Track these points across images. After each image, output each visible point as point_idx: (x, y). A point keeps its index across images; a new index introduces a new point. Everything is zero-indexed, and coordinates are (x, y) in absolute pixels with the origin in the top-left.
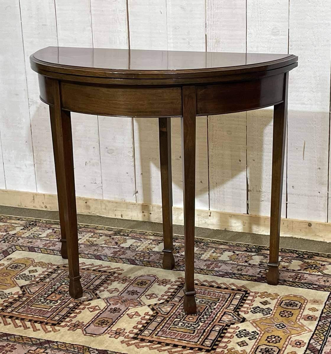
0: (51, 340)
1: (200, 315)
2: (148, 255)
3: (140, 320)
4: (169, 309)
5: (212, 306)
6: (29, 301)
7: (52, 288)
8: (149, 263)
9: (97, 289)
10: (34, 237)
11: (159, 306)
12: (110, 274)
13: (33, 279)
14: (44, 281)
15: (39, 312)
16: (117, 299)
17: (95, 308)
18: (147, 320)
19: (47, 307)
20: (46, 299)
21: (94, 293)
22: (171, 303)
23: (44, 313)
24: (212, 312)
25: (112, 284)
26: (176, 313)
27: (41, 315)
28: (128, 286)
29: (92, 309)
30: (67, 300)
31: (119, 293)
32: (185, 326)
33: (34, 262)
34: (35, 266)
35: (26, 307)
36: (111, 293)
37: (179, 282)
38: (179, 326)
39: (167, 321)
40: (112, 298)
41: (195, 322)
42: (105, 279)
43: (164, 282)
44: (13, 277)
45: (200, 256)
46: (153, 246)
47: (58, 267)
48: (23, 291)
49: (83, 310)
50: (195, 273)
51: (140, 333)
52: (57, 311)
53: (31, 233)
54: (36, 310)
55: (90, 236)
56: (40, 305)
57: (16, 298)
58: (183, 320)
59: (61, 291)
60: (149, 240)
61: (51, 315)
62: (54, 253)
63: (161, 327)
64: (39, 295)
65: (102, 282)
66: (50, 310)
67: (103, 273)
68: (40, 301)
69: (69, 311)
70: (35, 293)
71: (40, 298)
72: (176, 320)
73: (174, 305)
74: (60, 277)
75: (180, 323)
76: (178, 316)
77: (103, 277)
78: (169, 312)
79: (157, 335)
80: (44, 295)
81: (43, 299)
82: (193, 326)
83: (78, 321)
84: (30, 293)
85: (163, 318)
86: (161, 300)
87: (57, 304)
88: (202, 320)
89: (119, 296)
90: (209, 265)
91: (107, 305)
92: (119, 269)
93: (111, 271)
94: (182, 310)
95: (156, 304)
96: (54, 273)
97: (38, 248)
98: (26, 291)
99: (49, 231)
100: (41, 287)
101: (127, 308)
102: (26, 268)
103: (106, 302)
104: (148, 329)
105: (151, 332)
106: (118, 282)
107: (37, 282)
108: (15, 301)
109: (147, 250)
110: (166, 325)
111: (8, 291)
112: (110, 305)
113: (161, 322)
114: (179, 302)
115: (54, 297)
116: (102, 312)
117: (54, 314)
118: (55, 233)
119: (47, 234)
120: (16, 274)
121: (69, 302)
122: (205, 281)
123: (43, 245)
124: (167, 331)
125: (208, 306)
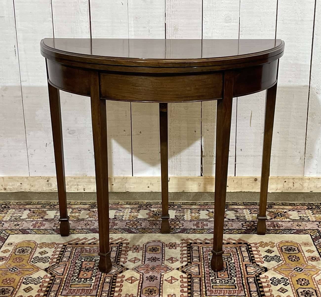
1: (228, 271)
2: (138, 223)
3: (181, 284)
4: (197, 269)
5: (230, 261)
6: (64, 282)
7: (76, 267)
8: (144, 229)
9: (119, 261)
10: (17, 220)
11: (186, 268)
12: (118, 245)
13: (50, 261)
14: (62, 261)
15: (83, 292)
16: (145, 268)
17: (132, 279)
18: (187, 282)
19: (87, 286)
20: (79, 278)
21: (119, 265)
22: (195, 264)
23: (88, 291)
24: (234, 266)
25: (128, 254)
26: (206, 272)
27: (88, 294)
28: (144, 254)
29: (130, 280)
30: (100, 276)
31: (142, 261)
32: (223, 283)
33: (37, 244)
34: (41, 247)
35: (67, 288)
36: (135, 263)
37: (184, 243)
38: (218, 284)
39: (205, 281)
40: (140, 267)
41: (229, 278)
42: (118, 250)
43: (173, 246)
44: (29, 261)
45: (183, 217)
46: (136, 214)
47: (64, 246)
48: (51, 274)
49: (122, 282)
50: (192, 233)
51: (191, 295)
52: (100, 288)
53: (11, 216)
54: (79, 290)
55: (71, 212)
56: (78, 284)
57: (49, 281)
58: (218, 277)
59: (87, 268)
60: (127, 209)
61: (97, 292)
62: (49, 232)
63: (204, 287)
64: (69, 275)
65: (117, 254)
66: (92, 288)
67: (111, 245)
68: (75, 281)
69: (111, 286)
70: (64, 274)
71: (72, 278)
72: (211, 278)
73: (198, 265)
74: (74, 255)
75: (218, 281)
76: (210, 275)
77: (114, 249)
78: (199, 272)
79: (207, 295)
80: (73, 274)
81: (76, 278)
82: (230, 282)
83: (127, 294)
84: (58, 274)
85: (199, 279)
86: (184, 263)
87: (93, 281)
88: (232, 274)
89: (145, 265)
90: (197, 225)
91: (141, 275)
92: (123, 240)
93: (117, 242)
94: (209, 268)
95: (182, 267)
96: (66, 252)
97: (29, 229)
98: (52, 273)
99: (27, 212)
100: (65, 267)
101: (161, 275)
102: (34, 251)
103: (137, 272)
104: (195, 291)
105: (199, 293)
106: (132, 251)
107: (56, 263)
108: (51, 285)
109: (133, 218)
110: (207, 285)
111: (35, 276)
112: (143, 274)
113: (200, 283)
114: (200, 262)
115: (85, 275)
116: (141, 282)
117: (99, 291)
118: (34, 213)
119: (28, 215)
120: (29, 258)
121: (103, 277)
122: (206, 239)
123: (32, 226)
124: (212, 290)
125: (227, 261)
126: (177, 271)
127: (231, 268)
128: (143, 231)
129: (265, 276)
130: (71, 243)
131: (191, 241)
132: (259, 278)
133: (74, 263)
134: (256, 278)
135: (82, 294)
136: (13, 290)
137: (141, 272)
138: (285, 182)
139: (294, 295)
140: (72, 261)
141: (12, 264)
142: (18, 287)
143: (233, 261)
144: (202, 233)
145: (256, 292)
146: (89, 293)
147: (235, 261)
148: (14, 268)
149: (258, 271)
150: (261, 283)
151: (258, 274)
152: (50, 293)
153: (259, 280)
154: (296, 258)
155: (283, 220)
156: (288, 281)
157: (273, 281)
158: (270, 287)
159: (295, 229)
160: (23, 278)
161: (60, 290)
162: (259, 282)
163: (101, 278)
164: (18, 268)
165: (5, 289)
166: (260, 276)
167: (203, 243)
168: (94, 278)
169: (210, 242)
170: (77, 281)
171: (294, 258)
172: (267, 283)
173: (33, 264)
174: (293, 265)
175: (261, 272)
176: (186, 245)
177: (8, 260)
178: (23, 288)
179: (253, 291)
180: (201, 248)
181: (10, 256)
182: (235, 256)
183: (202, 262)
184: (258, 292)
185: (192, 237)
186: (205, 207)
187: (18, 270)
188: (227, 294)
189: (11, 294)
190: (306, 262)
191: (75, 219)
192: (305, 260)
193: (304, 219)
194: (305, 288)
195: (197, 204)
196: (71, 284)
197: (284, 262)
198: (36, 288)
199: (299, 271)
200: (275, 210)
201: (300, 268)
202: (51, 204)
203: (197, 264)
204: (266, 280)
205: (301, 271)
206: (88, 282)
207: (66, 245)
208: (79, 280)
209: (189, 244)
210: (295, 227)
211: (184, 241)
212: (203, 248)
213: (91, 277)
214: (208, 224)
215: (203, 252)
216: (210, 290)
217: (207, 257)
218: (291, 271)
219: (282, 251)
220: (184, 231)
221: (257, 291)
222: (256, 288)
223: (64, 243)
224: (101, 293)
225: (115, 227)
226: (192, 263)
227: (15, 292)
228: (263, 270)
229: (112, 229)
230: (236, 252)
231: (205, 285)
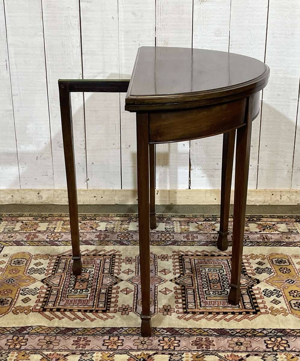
0: (116, 327)
1: (220, 282)
2: (129, 235)
3: (175, 295)
4: (190, 281)
5: (222, 273)
6: (60, 293)
7: (71, 278)
8: (136, 242)
9: (113, 272)
10: (10, 232)
11: (179, 279)
12: (111, 257)
13: (46, 272)
14: (57, 272)
15: (80, 303)
16: (139, 279)
17: (127, 290)
18: (181, 294)
19: (83, 296)
20: (75, 288)
21: (114, 277)
22: (188, 276)
23: (85, 302)
24: (227, 278)
25: (121, 266)
26: (199, 284)
27: (84, 305)
28: (137, 265)
29: (125, 291)
30: (95, 287)
31: (136, 273)
32: (217, 294)
33: (31, 256)
34: (36, 259)
35: (64, 299)
36: (128, 274)
37: (176, 255)
38: (212, 295)
39: (198, 292)
40: (134, 278)
41: (222, 289)
42: (111, 262)
43: (164, 258)
44: (25, 273)
45: (173, 230)
46: (126, 226)
47: (58, 257)
48: (47, 285)
49: (118, 294)
50: (182, 245)
51: (186, 306)
52: (96, 298)
53: (4, 228)
54: (75, 300)
55: (62, 224)
56: (74, 295)
57: (46, 292)
58: (211, 289)
59: (82, 279)
60: (117, 221)
61: (94, 303)
62: (42, 244)
63: (198, 298)
64: (65, 286)
65: (111, 265)
66: (88, 299)
67: (105, 257)
68: (72, 292)
69: (107, 297)
70: (60, 285)
71: (68, 289)
72: (204, 290)
73: (190, 277)
74: (69, 266)
75: (211, 293)
76: (203, 286)
77: (108, 260)
78: (193, 284)
79: (202, 306)
80: (69, 285)
81: (72, 289)
82: (224, 293)
83: (123, 305)
84: (54, 285)
85: (192, 290)
86: (177, 274)
87: (89, 292)
88: (225, 286)
89: (138, 276)
90: (187, 237)
91: (135, 286)
92: (115, 252)
93: (110, 254)
94: (201, 280)
95: (175, 278)
96: (60, 263)
97: (22, 241)
98: (49, 284)
99: (20, 224)
100: (61, 278)
101: (155, 286)
102: (29, 262)
103: (131, 283)
104: (189, 302)
105: (194, 304)
106: (125, 263)
107: (52, 274)
108: (48, 295)
109: (124, 230)
110: (201, 296)
111: (32, 287)
112: (138, 285)
113: (194, 294)
114: (192, 273)
115: (81, 286)
116: (136, 293)
117: (95, 301)
118: (26, 225)
119: (20, 227)
120: (25, 269)
121: (99, 288)
122: (197, 251)
123: (25, 238)
124: (207, 301)
125: (219, 273)
126: (171, 282)
127: (224, 280)
128: (135, 243)
129: (258, 288)
130: (65, 254)
131: (182, 254)
132: (252, 290)
133: (69, 275)
134: (249, 290)
135: (80, 305)
136: (11, 300)
137: (135, 284)
138: (273, 194)
139: (287, 307)
140: (68, 273)
141: (8, 275)
142: (16, 297)
143: (225, 273)
144: (193, 245)
145: (250, 304)
146: (85, 303)
147: (227, 272)
148: (11, 279)
149: (251, 283)
150: (254, 295)
151: (250, 285)
152: (48, 303)
153: (252, 291)
154: (287, 270)
155: (272, 232)
156: (280, 293)
157: (266, 293)
158: (263, 299)
159: (284, 241)
160: (20, 289)
161: (57, 301)
162: (252, 293)
163: (96, 289)
164: (15, 280)
165: (3, 299)
166: (253, 288)
167: (194, 255)
168: (90, 289)
169: (201, 254)
170: (74, 292)
171: (285, 270)
172: (260, 295)
173: (29, 275)
174: (285, 277)
175: (253, 284)
176: (177, 257)
177: (4, 271)
178: (21, 299)
179: (247, 303)
180: (193, 260)
181: (6, 267)
182: (226, 268)
183: (194, 274)
184: (251, 304)
185: (183, 249)
186: (194, 220)
187: (15, 282)
188: (221, 305)
189: (10, 305)
190: (298, 274)
191: (67, 231)
192: (296, 272)
193: (293, 231)
194: (298, 300)
195: (186, 217)
196: (68, 295)
197: (276, 274)
198: (34, 298)
199: (290, 283)
200: (264, 223)
201: (291, 280)
202: (43, 216)
203: (190, 275)
204: (259, 292)
205: (293, 283)
206: (84, 293)
207: (60, 257)
208: (75, 291)
209: (181, 256)
210: (285, 240)
211: (175, 253)
212: (194, 260)
213: (87, 288)
214: (198, 236)
215: (195, 264)
216: (204, 301)
217: (199, 269)
218: (283, 283)
219: (273, 264)
220: (175, 243)
221: (251, 302)
222: (249, 299)
223: (58, 255)
224: (97, 304)
225: (106, 239)
226: (185, 274)
227: (14, 303)
228: (255, 282)
229: (104, 241)
230: (227, 264)
231: (199, 297)
